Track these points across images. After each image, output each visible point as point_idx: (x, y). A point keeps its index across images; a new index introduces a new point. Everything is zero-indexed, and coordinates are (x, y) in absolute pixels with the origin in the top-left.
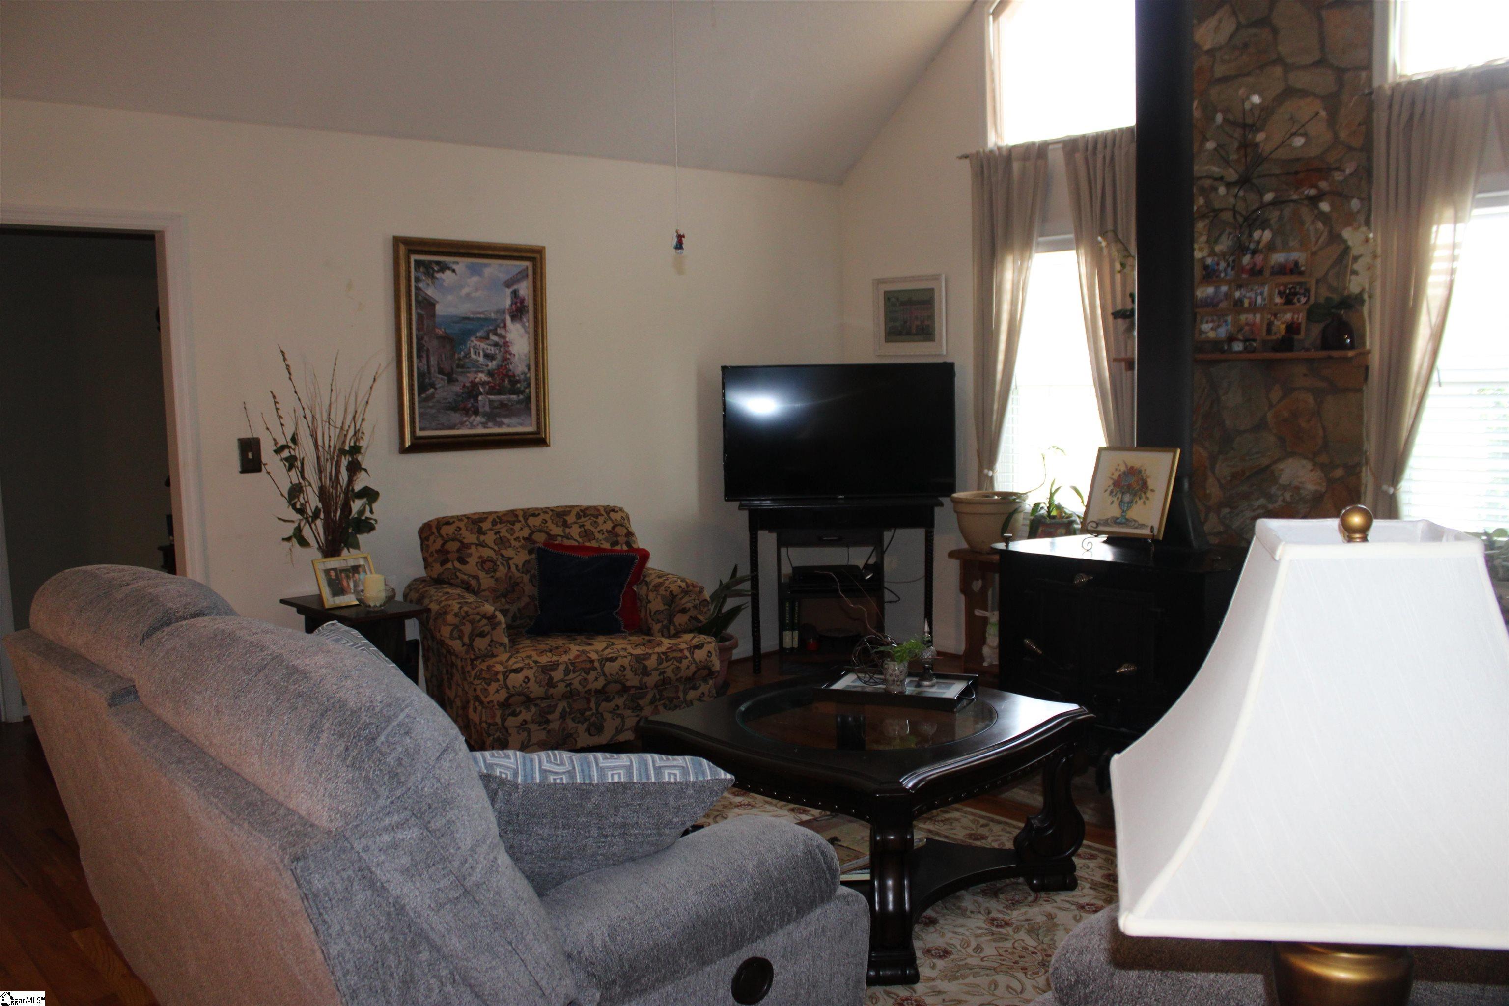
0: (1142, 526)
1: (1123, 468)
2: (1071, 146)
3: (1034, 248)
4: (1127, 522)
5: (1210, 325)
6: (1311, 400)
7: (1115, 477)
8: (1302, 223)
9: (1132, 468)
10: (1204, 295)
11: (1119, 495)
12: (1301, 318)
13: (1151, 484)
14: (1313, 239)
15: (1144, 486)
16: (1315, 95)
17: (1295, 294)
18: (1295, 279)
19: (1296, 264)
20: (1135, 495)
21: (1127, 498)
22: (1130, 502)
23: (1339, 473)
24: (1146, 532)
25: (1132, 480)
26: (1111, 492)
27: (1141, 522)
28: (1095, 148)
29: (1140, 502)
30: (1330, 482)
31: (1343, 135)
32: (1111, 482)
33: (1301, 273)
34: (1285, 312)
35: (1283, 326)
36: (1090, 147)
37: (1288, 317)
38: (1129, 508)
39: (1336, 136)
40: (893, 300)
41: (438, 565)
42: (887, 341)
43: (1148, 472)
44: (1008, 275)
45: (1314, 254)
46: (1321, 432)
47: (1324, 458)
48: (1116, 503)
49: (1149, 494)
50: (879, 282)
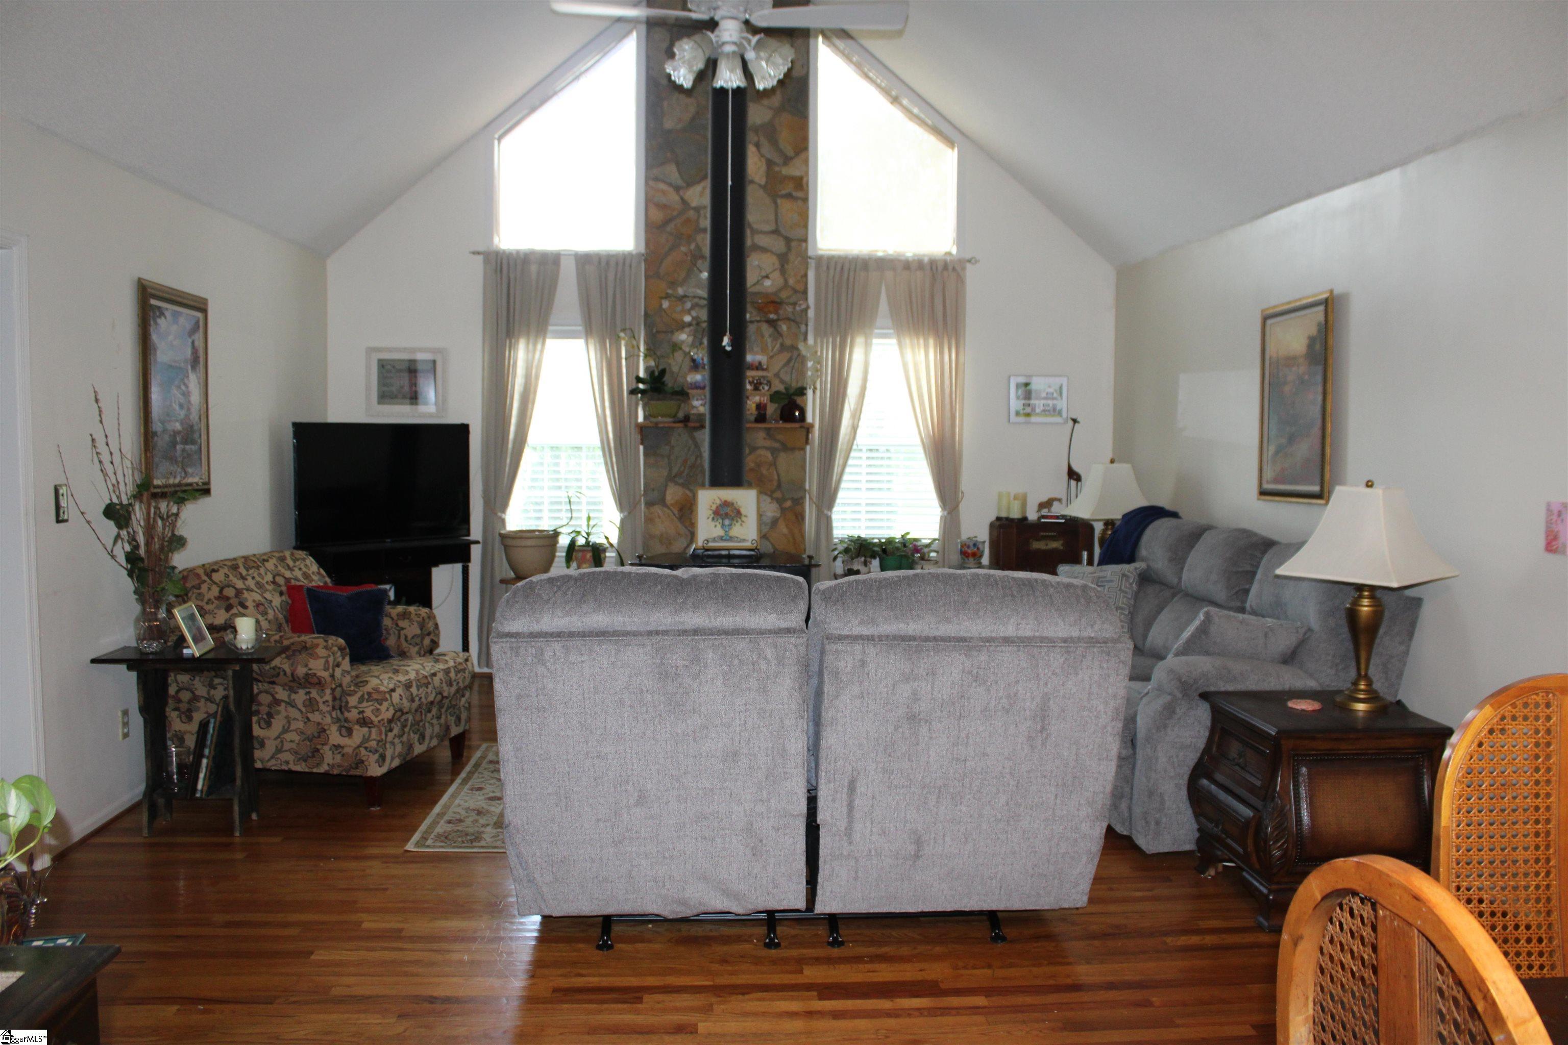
0: (744, 540)
1: (718, 502)
2: (584, 260)
3: (549, 335)
4: (731, 539)
5: (700, 402)
6: (769, 454)
7: (714, 507)
8: (763, 336)
9: (726, 501)
10: (694, 380)
11: (720, 521)
12: (765, 400)
13: (743, 511)
14: (770, 348)
15: (738, 513)
16: (772, 252)
17: (761, 384)
18: (760, 373)
19: (760, 363)
20: (733, 519)
21: (727, 522)
22: (730, 525)
23: (788, 504)
24: (748, 544)
25: (728, 510)
26: (713, 519)
27: (742, 537)
28: (608, 263)
29: (738, 525)
30: (783, 510)
31: (791, 282)
32: (711, 512)
33: (763, 370)
34: (755, 396)
35: (754, 406)
36: (603, 264)
37: (757, 399)
38: (730, 529)
39: (786, 281)
40: (389, 367)
41: (223, 611)
42: (379, 403)
43: (739, 503)
44: (521, 353)
45: (772, 357)
46: (776, 477)
47: (778, 494)
48: (719, 526)
49: (743, 518)
50: (371, 350)
